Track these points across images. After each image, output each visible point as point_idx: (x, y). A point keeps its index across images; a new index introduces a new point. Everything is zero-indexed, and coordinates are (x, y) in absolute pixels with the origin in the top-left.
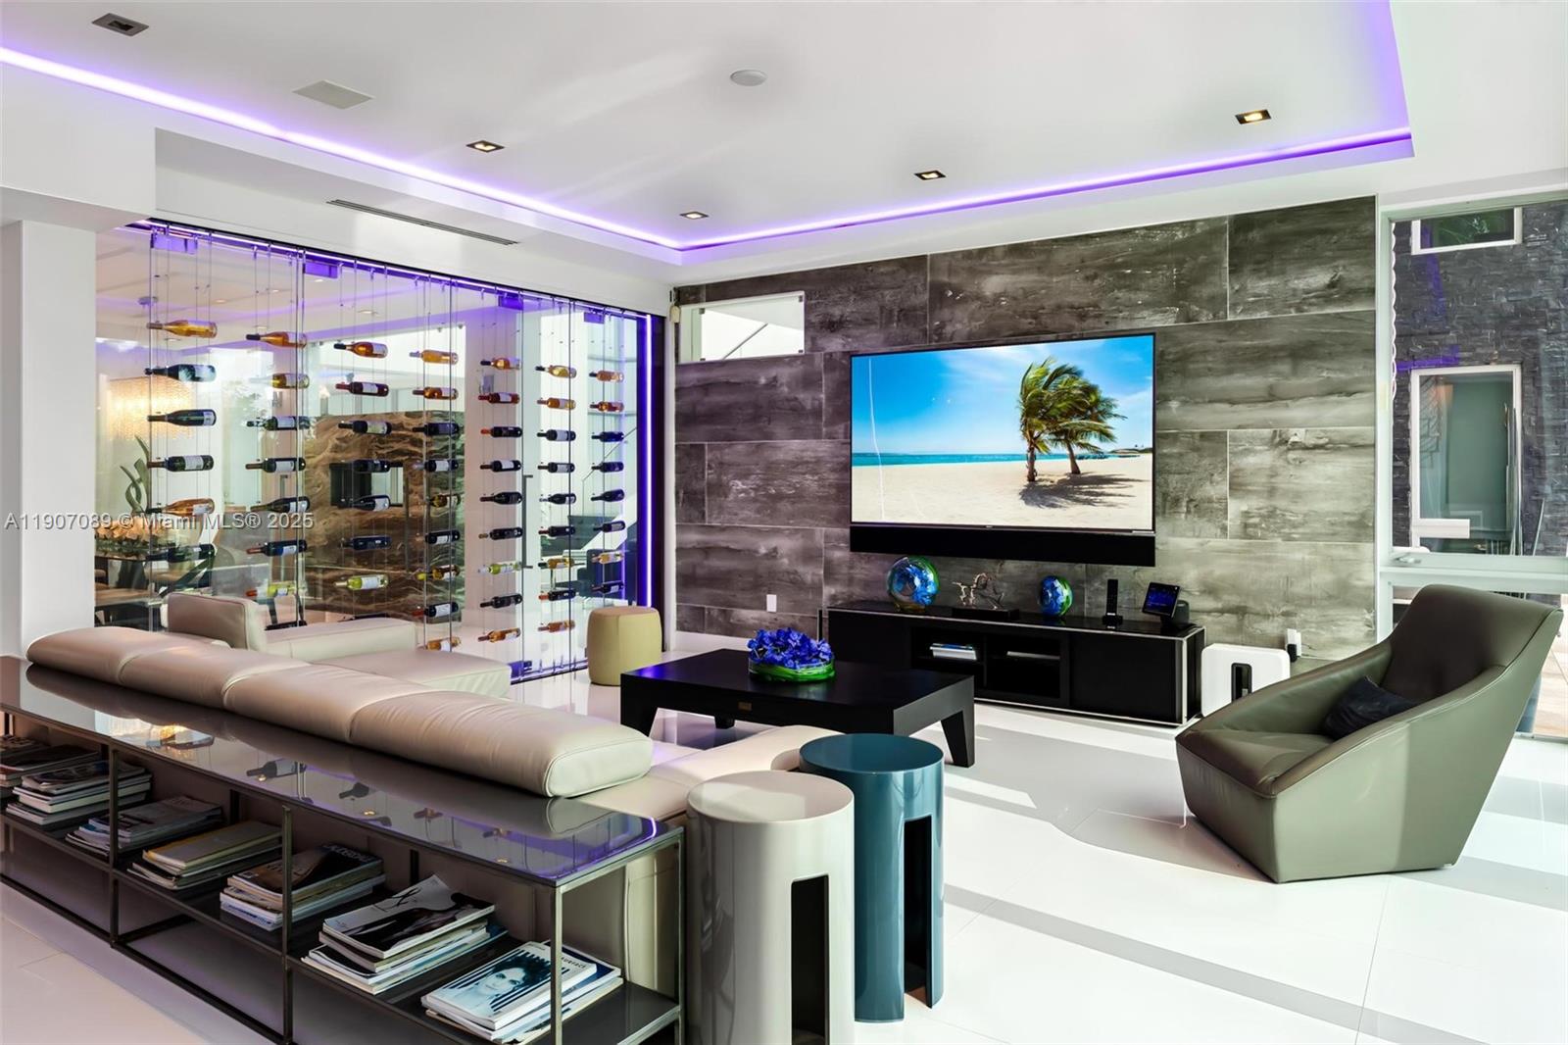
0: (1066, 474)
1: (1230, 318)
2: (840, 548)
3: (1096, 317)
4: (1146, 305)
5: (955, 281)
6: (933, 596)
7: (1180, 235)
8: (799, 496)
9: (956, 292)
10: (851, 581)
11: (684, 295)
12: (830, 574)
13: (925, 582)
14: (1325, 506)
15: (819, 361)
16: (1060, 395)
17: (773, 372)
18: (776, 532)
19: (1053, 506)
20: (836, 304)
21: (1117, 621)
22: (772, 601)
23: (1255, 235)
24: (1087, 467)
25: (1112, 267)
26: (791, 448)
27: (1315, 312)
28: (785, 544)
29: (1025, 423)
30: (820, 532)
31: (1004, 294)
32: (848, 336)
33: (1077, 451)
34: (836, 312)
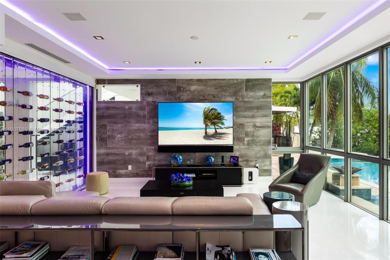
0: (214, 132)
1: (245, 100)
2: (151, 152)
3: (217, 97)
4: (228, 96)
5: (183, 86)
6: (182, 162)
7: (235, 82)
8: (139, 138)
9: (184, 89)
10: (154, 160)
11: (99, 82)
12: (148, 159)
13: (180, 159)
14: (262, 139)
15: (145, 103)
16: (212, 114)
17: (130, 105)
18: (132, 148)
19: (211, 140)
20: (150, 88)
21: (223, 165)
22: (130, 167)
23: (250, 83)
24: (219, 131)
25: (221, 87)
26: (136, 126)
27: (261, 100)
28: (134, 152)
29: (204, 121)
30: (145, 148)
31: (196, 90)
32: (154, 97)
33: (216, 127)
34: (150, 91)
